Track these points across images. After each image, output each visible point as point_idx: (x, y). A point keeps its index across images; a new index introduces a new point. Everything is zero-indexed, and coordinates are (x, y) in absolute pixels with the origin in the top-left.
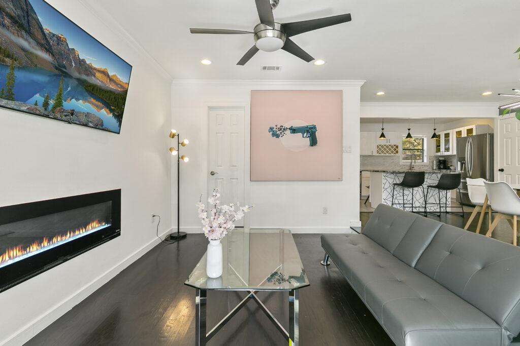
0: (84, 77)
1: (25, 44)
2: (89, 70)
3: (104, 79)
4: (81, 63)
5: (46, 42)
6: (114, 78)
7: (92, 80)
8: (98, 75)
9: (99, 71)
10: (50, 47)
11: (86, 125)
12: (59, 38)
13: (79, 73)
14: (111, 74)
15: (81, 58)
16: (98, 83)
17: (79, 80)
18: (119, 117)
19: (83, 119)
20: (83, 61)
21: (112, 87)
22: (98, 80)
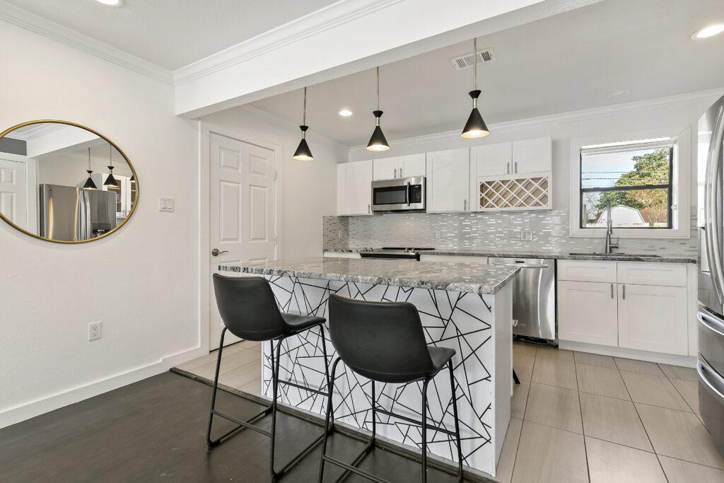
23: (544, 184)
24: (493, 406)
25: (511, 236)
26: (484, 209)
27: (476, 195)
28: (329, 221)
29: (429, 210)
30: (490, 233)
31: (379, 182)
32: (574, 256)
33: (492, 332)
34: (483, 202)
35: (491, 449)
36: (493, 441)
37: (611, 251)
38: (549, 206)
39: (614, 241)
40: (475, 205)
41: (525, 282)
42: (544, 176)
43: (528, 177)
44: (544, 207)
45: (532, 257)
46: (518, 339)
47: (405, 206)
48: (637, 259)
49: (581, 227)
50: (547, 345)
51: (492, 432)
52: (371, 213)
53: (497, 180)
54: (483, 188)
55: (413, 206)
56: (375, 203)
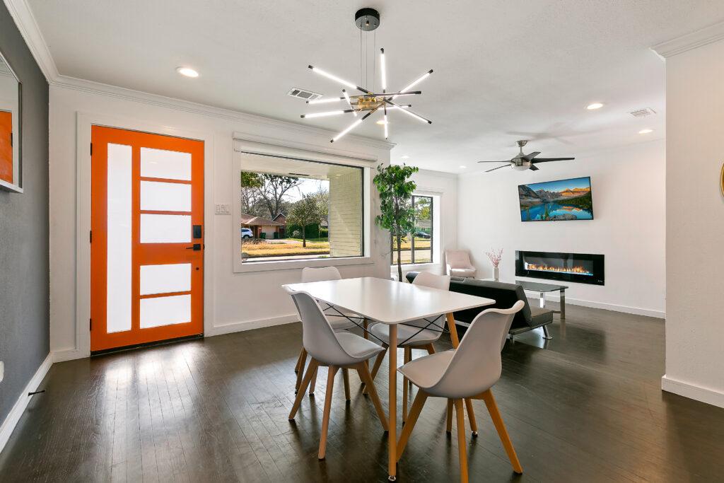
0: (556, 199)
1: (530, 200)
2: (558, 195)
3: (569, 194)
4: (553, 194)
5: (536, 196)
6: (577, 190)
7: (560, 199)
8: (563, 194)
9: (564, 192)
10: (539, 196)
11: (566, 220)
12: (540, 191)
13: (553, 198)
14: (572, 190)
15: (553, 192)
16: (566, 198)
17: (555, 202)
18: (590, 209)
21: (576, 195)
22: (565, 196)
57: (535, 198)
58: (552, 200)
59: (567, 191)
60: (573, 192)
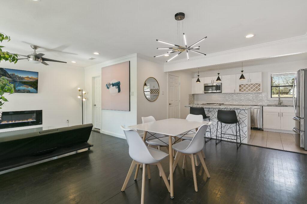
0: (21, 80)
2: (23, 78)
3: (28, 79)
5: (10, 76)
6: (32, 78)
7: (24, 80)
8: (25, 79)
10: (11, 77)
11: (24, 93)
12: (13, 74)
13: (20, 80)
14: (30, 77)
15: (19, 76)
16: (26, 81)
17: (20, 82)
18: (36, 88)
19: (23, 91)
20: (20, 77)
23: (259, 85)
24: (247, 131)
25: (249, 100)
26: (240, 92)
27: (238, 88)
28: (190, 95)
29: (223, 92)
30: (242, 99)
31: (206, 84)
32: (268, 106)
33: (247, 118)
34: (240, 90)
35: (247, 139)
36: (247, 137)
37: (280, 104)
38: (261, 91)
39: (281, 102)
40: (237, 91)
41: (253, 113)
42: (259, 83)
43: (254, 83)
44: (259, 92)
45: (255, 106)
46: (251, 128)
47: (215, 91)
48: (286, 106)
49: (271, 97)
50: (261, 130)
51: (247, 136)
52: (204, 93)
53: (245, 84)
54: (240, 86)
55: (218, 91)
56: (205, 90)
57: (8, 77)
58: (19, 81)
59: (27, 77)
60: (30, 79)
